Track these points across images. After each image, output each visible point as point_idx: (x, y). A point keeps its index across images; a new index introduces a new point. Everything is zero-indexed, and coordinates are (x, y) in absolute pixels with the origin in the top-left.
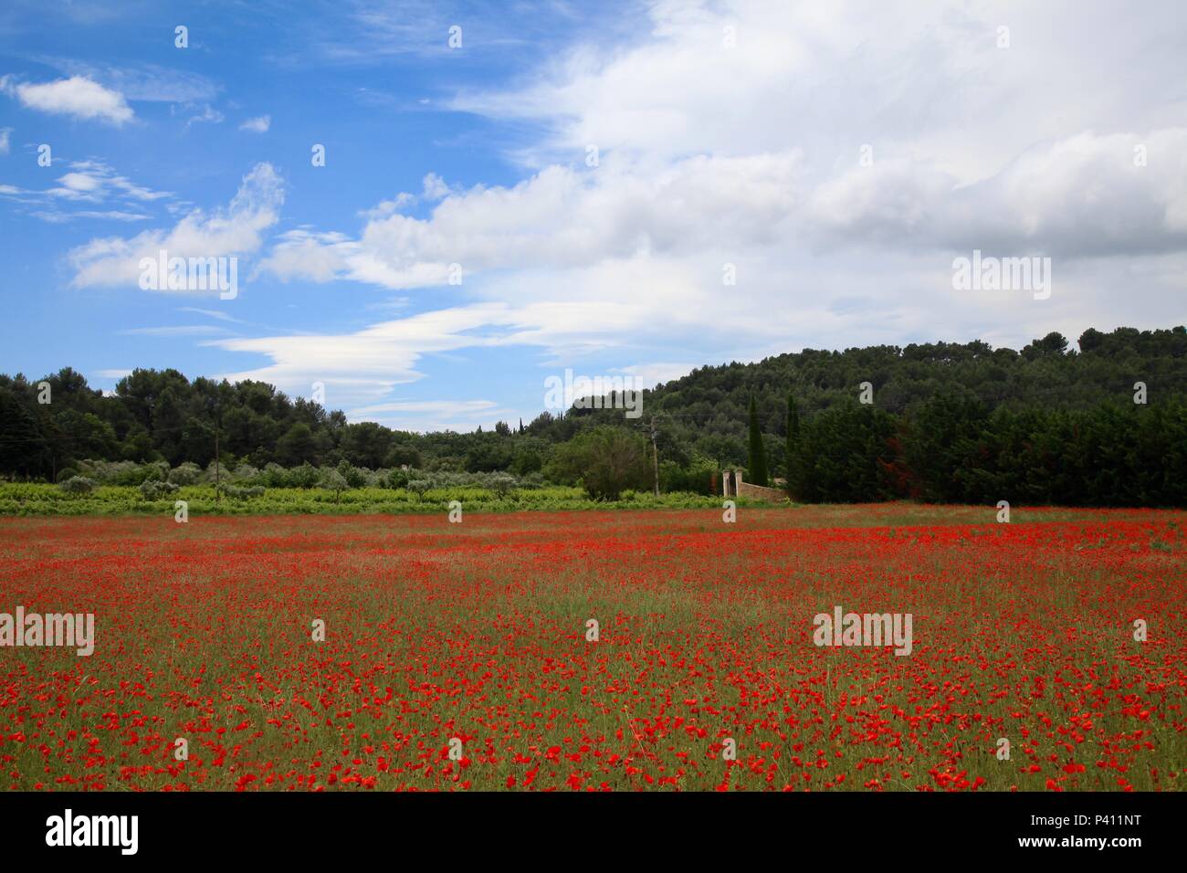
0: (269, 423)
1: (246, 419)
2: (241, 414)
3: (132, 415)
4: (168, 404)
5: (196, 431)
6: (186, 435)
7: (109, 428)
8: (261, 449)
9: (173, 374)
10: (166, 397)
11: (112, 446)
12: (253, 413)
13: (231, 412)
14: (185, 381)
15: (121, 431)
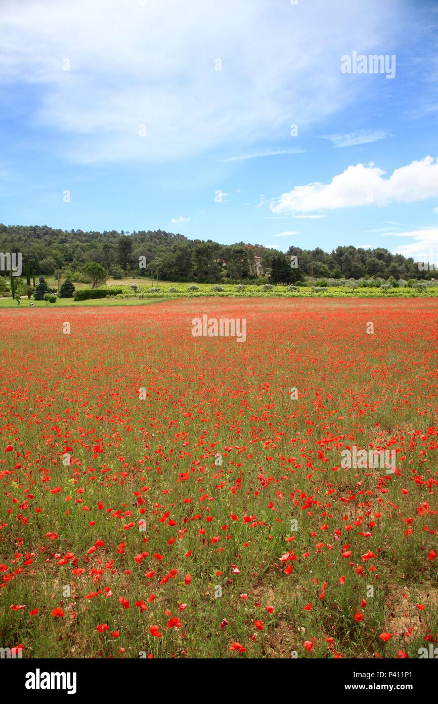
0: (382, 263)
1: (374, 262)
2: (372, 261)
3: (336, 262)
4: (347, 258)
5: (355, 267)
6: (353, 269)
7: (326, 267)
8: (379, 273)
9: (351, 247)
10: (346, 255)
11: (327, 273)
12: (377, 260)
13: (369, 260)
14: (355, 249)
15: (332, 268)
